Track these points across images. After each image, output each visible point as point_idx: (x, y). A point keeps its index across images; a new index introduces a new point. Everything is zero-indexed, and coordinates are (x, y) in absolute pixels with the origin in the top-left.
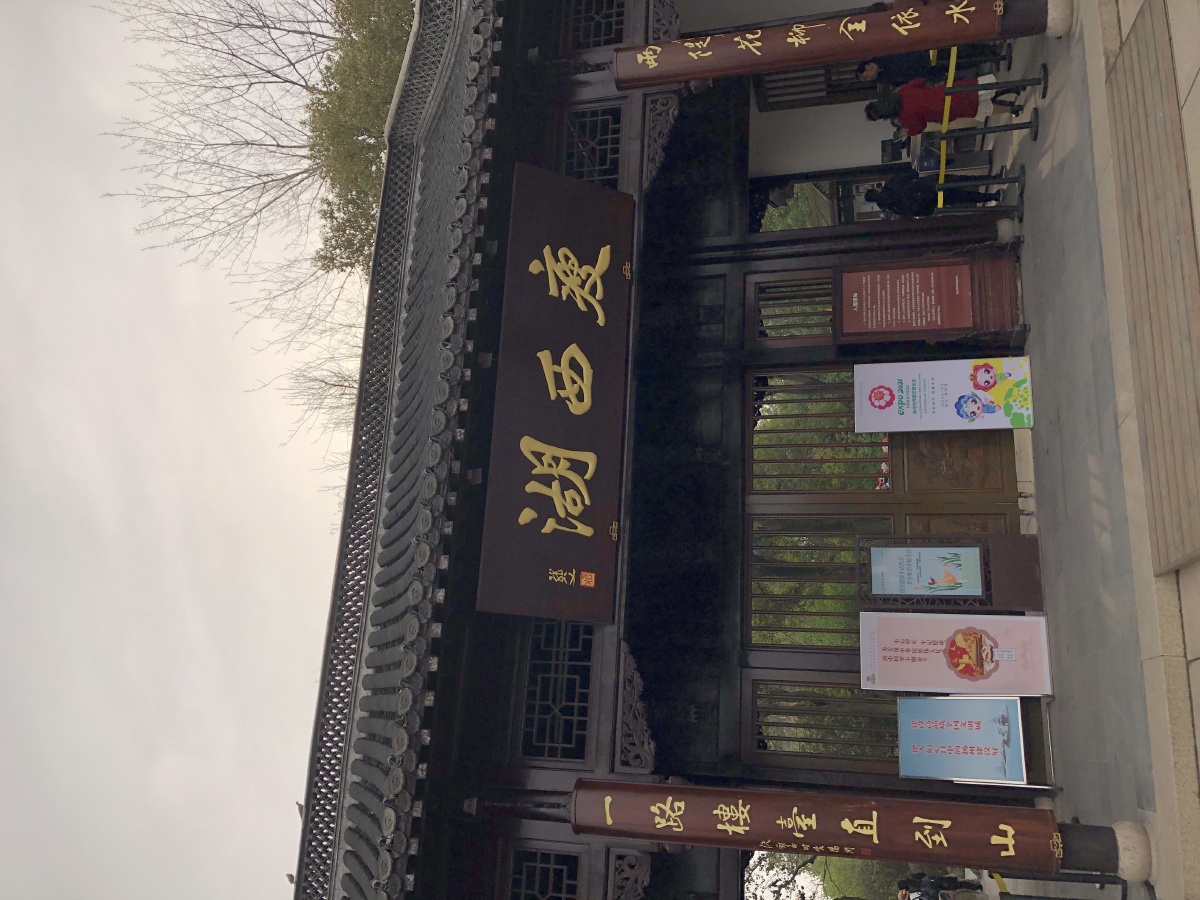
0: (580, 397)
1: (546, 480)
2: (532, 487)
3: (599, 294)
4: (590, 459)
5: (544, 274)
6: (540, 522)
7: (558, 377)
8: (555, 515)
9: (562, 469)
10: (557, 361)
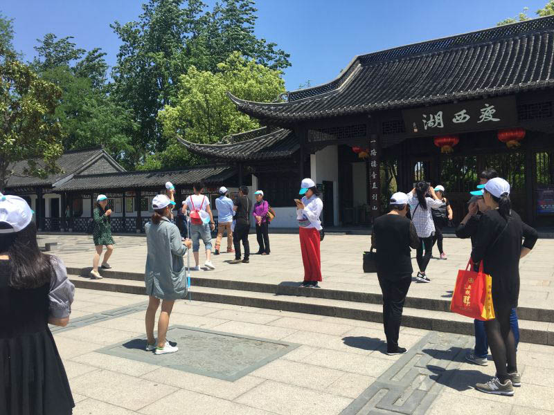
1: (434, 118)
2: (431, 116)
3: (485, 120)
4: (442, 126)
5: (486, 107)
7: (460, 115)
8: (427, 122)
9: (437, 121)
10: (465, 113)
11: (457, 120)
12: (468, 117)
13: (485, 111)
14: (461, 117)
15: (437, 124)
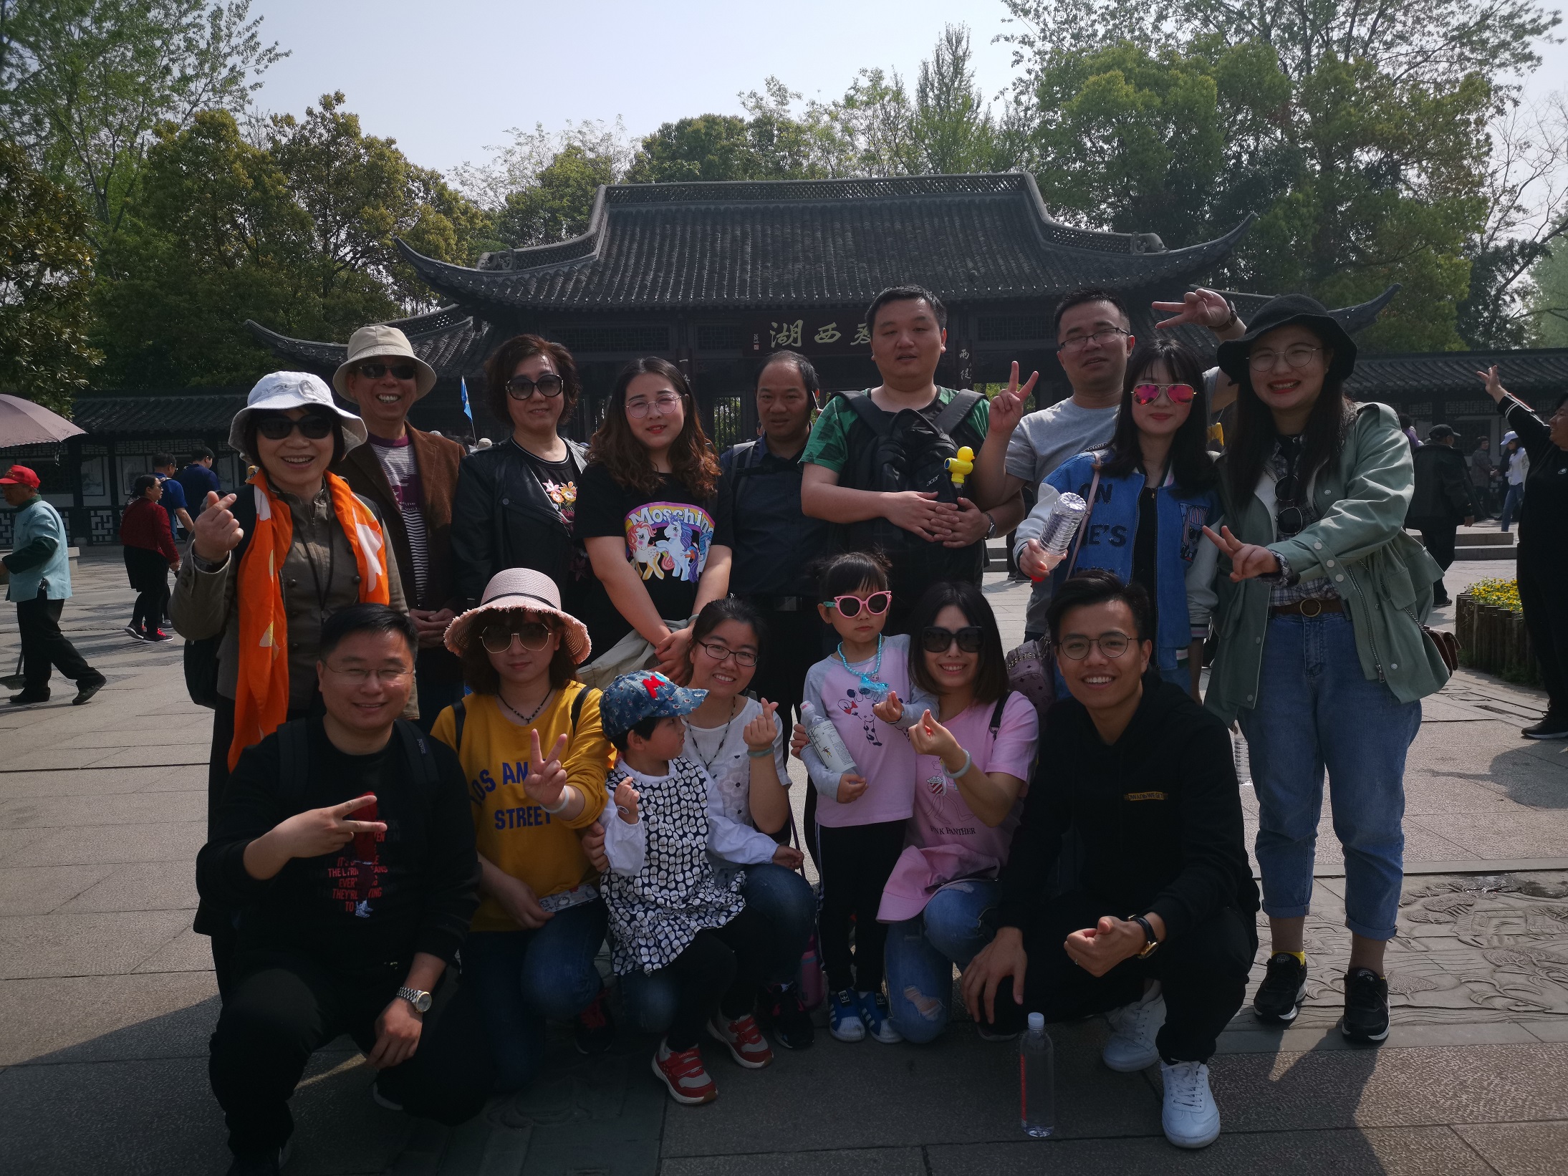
1: (789, 330)
2: (785, 326)
3: (862, 342)
6: (773, 329)
7: (827, 330)
8: (776, 334)
9: (793, 335)
10: (833, 329)
11: (821, 339)
12: (838, 335)
14: (828, 334)
15: (791, 339)
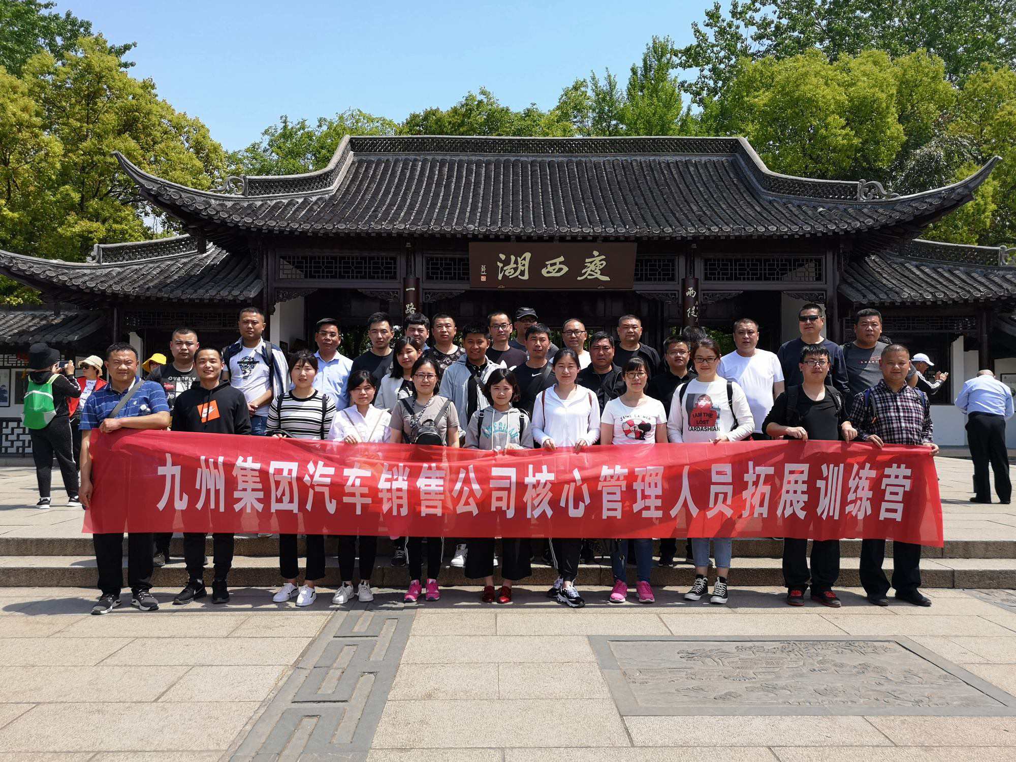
0: (548, 272)
1: (516, 262)
2: (513, 258)
3: (589, 277)
4: (526, 277)
5: (594, 256)
6: (501, 261)
7: (555, 264)
8: (504, 266)
9: (521, 268)
12: (565, 269)
13: (591, 263)
14: (555, 269)
15: (518, 272)
